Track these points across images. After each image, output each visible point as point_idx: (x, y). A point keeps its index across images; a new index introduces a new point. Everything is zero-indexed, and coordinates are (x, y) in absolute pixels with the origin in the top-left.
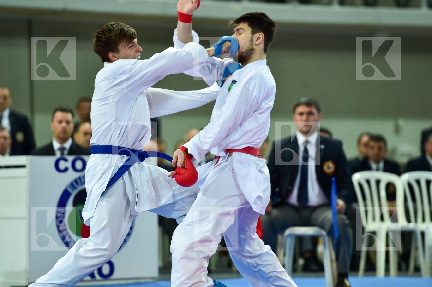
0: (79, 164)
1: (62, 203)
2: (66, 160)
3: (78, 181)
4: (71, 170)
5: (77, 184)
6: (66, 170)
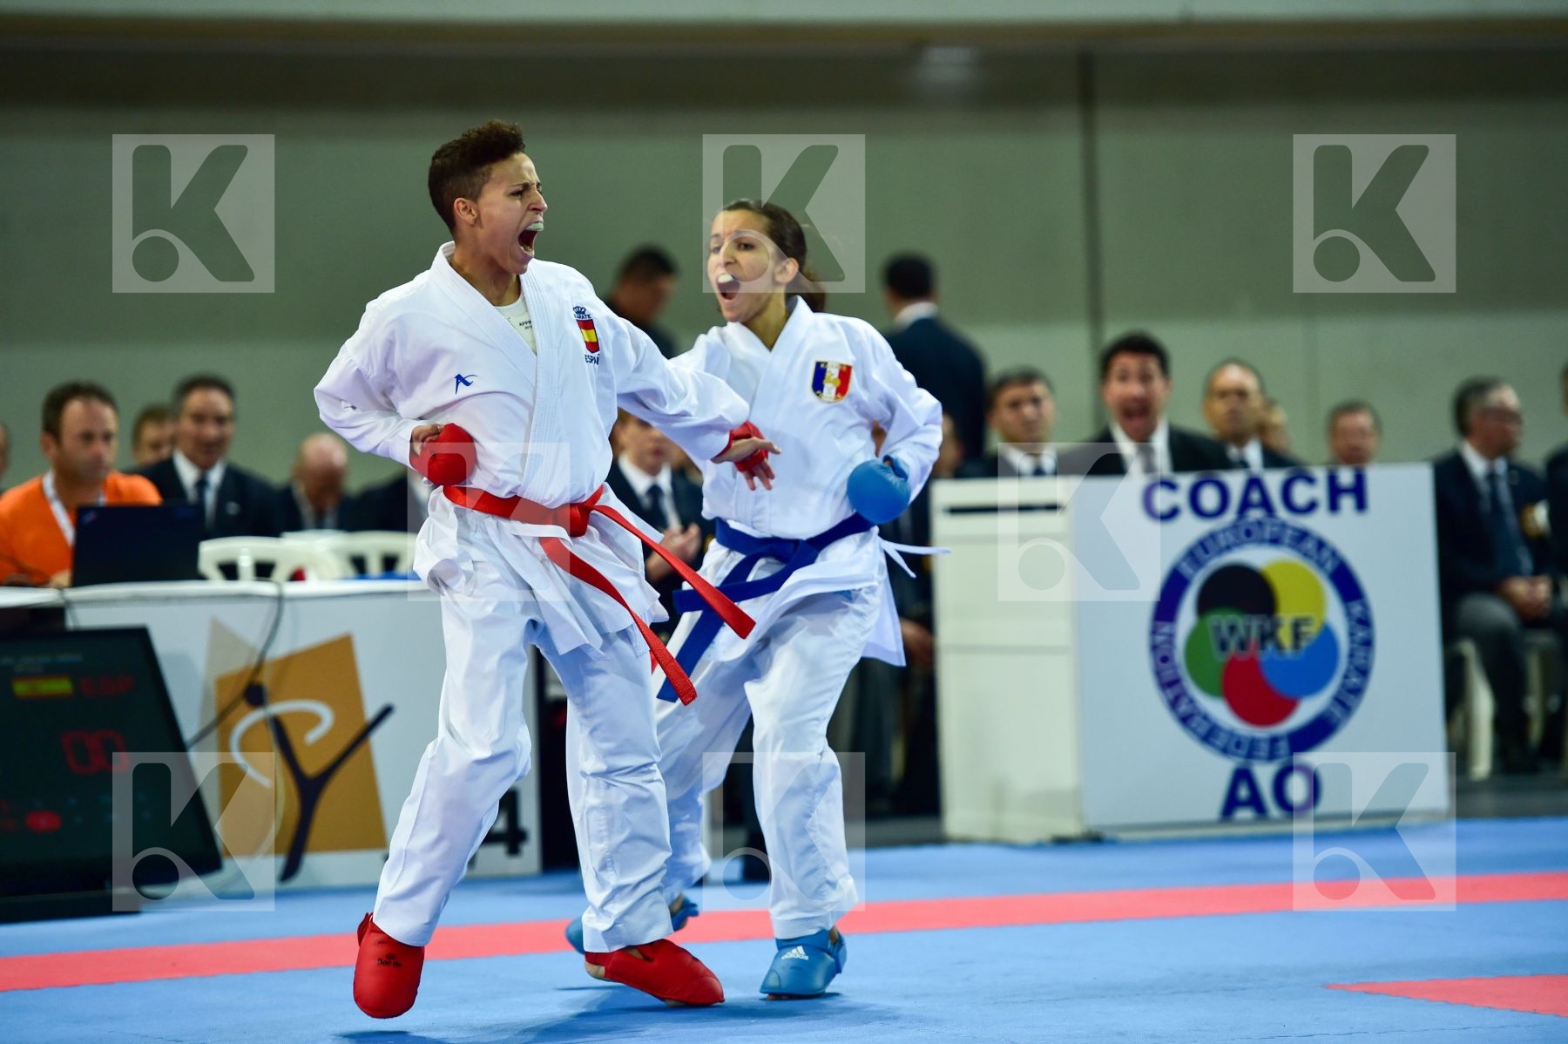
0: (1209, 498)
1: (1166, 609)
2: (1170, 486)
3: (1210, 544)
4: (1187, 516)
5: (1206, 551)
6: (1173, 514)
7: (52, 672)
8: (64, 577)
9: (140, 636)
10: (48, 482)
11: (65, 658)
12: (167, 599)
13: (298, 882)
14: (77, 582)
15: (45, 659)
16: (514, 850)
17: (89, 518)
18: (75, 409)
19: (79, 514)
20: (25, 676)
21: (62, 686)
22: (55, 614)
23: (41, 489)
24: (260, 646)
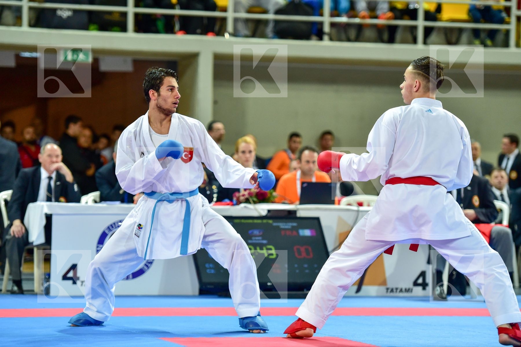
8: (298, 202)
9: (317, 219)
10: (298, 173)
12: (326, 210)
13: (361, 293)
14: (301, 203)
16: (424, 289)
17: (305, 185)
18: (306, 153)
19: (303, 184)
22: (294, 212)
24: (352, 224)
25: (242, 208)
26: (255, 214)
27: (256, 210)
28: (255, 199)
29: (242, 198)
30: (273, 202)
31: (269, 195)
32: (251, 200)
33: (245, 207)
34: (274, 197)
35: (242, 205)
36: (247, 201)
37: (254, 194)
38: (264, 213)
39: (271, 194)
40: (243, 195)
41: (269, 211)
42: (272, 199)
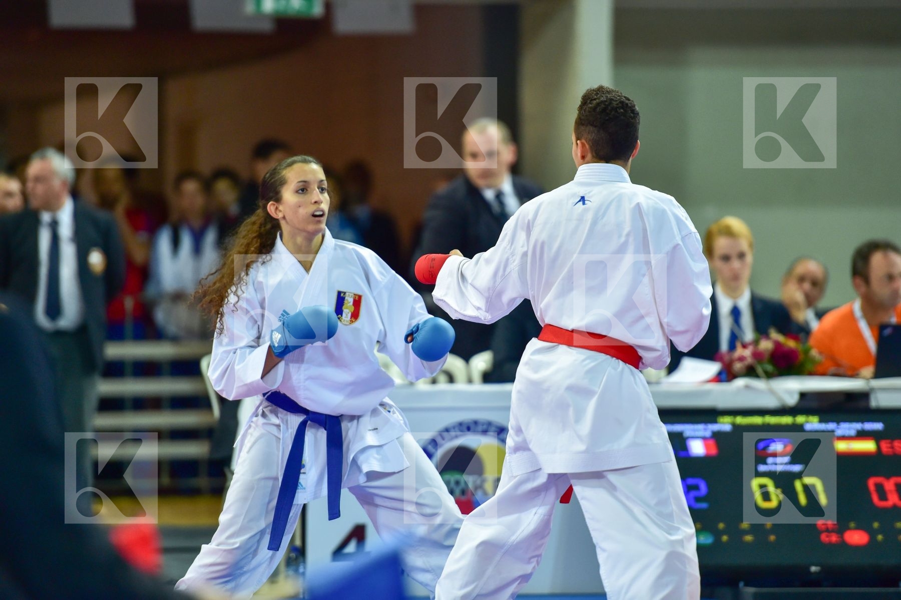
7: (862, 435)
10: (857, 306)
11: (870, 426)
15: (858, 426)
17: (887, 332)
18: (877, 259)
19: (880, 330)
20: (843, 438)
21: (869, 446)
22: (864, 396)
23: (851, 314)
25: (739, 390)
26: (771, 403)
27: (772, 392)
28: (770, 368)
29: (738, 366)
30: (811, 374)
31: (801, 357)
32: (759, 370)
33: (747, 387)
34: (813, 361)
35: (740, 382)
36: (750, 372)
37: (767, 356)
38: (792, 400)
39: (807, 352)
40: (741, 359)
41: (803, 395)
42: (809, 367)
